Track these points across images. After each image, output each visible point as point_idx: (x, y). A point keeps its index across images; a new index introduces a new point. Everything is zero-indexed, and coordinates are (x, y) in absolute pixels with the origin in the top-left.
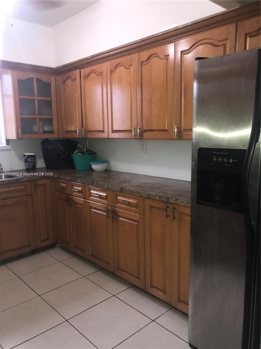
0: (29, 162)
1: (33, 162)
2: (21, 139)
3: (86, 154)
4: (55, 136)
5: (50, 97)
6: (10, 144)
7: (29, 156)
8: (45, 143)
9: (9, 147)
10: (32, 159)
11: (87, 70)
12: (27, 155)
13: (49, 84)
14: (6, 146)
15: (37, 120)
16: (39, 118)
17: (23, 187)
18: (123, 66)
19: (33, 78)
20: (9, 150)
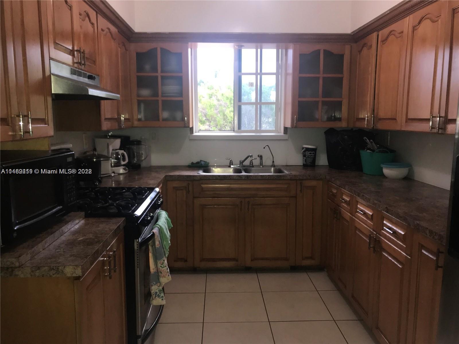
0: (306, 156)
1: (312, 156)
2: (296, 127)
3: (377, 152)
4: (343, 125)
5: (342, 72)
6: (288, 133)
7: (307, 149)
8: (330, 133)
9: (286, 137)
10: (310, 153)
11: (385, 31)
12: (305, 148)
13: (342, 56)
14: (284, 135)
15: (320, 104)
16: (322, 101)
17: (286, 186)
18: (428, 18)
19: (320, 50)
20: (286, 140)
